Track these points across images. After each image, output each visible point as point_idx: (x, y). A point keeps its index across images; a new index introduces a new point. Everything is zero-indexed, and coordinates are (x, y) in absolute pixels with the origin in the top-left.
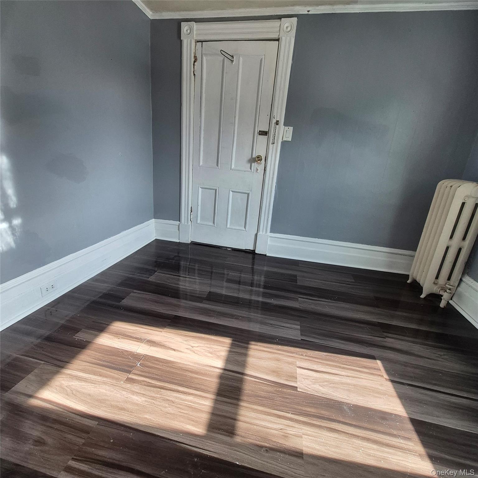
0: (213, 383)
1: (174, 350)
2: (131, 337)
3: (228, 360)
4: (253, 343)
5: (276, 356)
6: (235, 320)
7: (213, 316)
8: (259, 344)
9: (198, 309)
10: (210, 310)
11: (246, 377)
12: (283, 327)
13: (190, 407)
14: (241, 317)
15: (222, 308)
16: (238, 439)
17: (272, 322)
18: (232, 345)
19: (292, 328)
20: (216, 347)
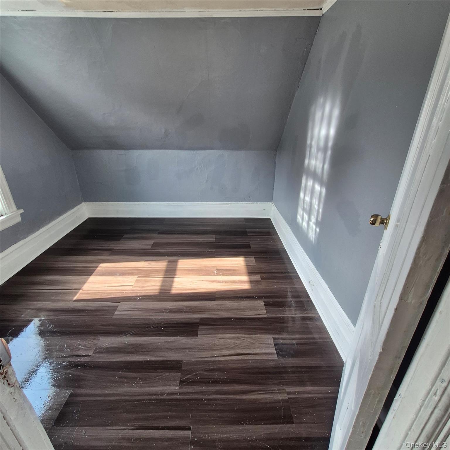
0: (178, 272)
1: (202, 281)
2: (231, 282)
3: (172, 282)
4: (156, 294)
5: (143, 289)
6: (168, 308)
7: (187, 307)
8: (152, 294)
9: (200, 311)
10: (190, 312)
11: (163, 277)
12: (130, 310)
13: (186, 264)
14: (163, 312)
15: (180, 317)
16: (167, 261)
17: (138, 313)
18: (170, 290)
19: (123, 311)
20: (179, 287)
